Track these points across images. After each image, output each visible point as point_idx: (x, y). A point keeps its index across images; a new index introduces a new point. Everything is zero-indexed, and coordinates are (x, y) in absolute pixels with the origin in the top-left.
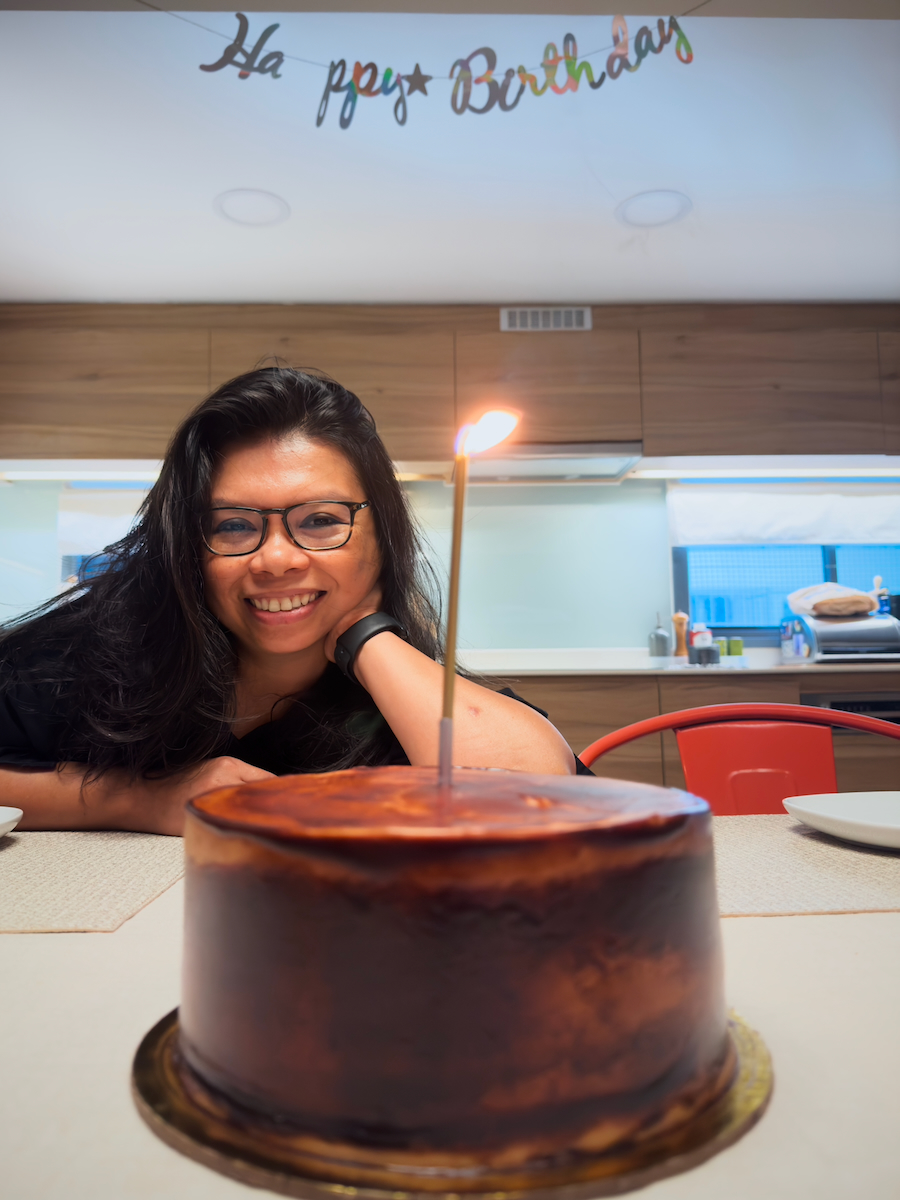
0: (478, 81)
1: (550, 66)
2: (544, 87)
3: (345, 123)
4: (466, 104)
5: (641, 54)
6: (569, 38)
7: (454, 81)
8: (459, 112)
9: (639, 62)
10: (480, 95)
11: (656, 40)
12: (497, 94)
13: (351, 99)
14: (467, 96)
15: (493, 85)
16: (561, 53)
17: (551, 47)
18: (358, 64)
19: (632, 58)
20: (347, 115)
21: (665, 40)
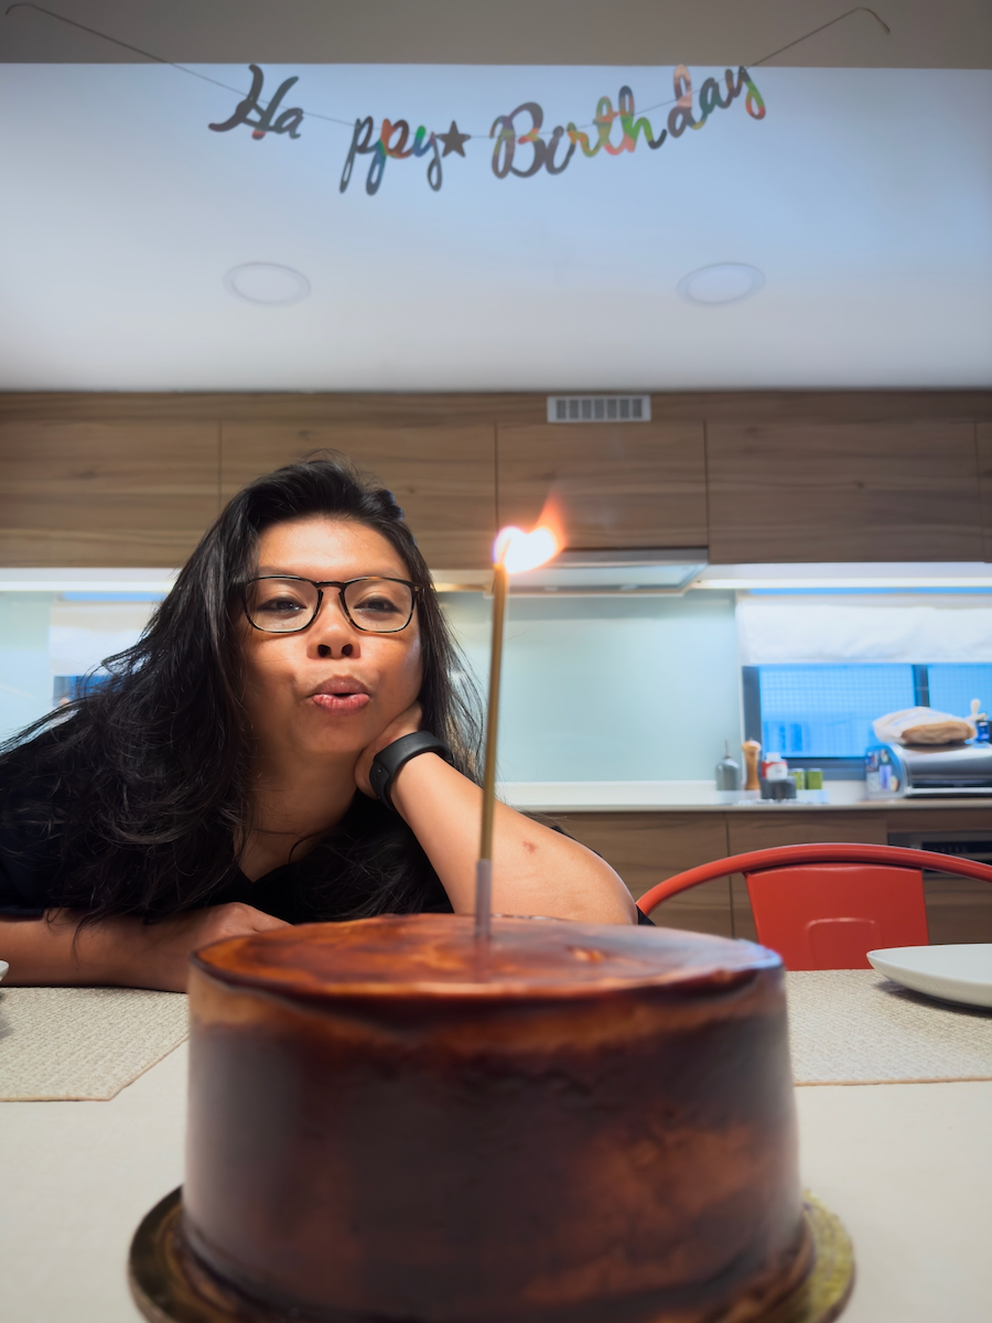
0: (523, 140)
1: (603, 124)
2: (597, 147)
3: (372, 188)
4: (509, 167)
5: (707, 109)
6: (625, 91)
7: (495, 140)
8: (501, 175)
9: (704, 117)
10: (524, 156)
11: (724, 93)
12: (544, 156)
13: (379, 161)
14: (510, 157)
15: (539, 145)
16: (616, 108)
17: (604, 101)
18: (386, 122)
19: (697, 113)
20: (374, 179)
21: (734, 93)
